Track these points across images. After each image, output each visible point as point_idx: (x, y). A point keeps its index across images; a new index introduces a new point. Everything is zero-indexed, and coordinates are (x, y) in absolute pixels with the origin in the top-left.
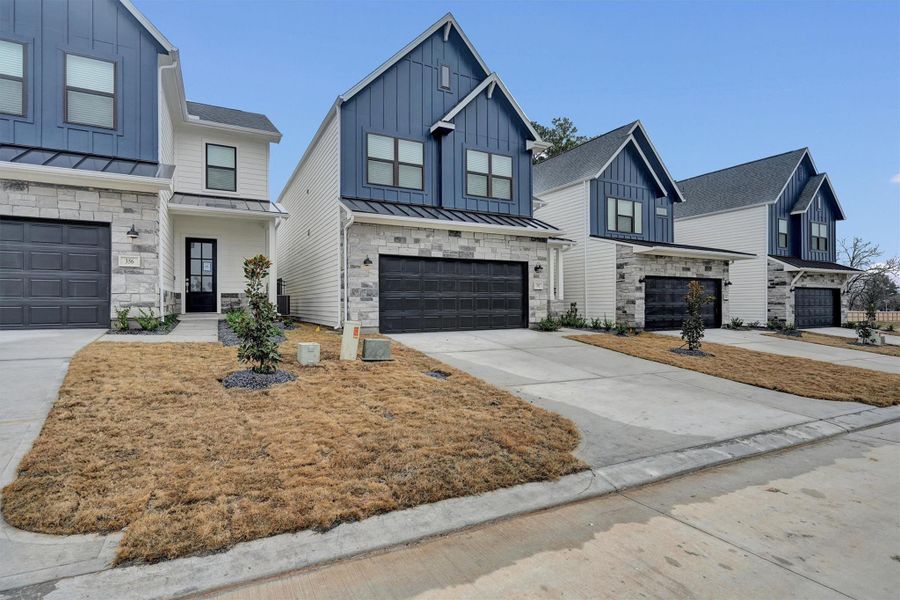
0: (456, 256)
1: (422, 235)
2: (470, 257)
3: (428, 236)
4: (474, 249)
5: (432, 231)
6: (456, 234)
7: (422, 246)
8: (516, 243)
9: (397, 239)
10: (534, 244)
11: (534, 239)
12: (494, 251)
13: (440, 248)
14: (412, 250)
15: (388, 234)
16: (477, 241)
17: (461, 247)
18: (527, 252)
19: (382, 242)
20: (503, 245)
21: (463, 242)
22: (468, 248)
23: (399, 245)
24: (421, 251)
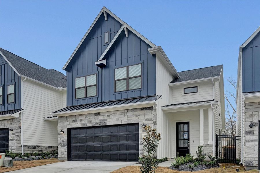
0: (98, 125)
1: (83, 118)
2: (104, 125)
3: (86, 117)
4: (106, 120)
5: (87, 115)
6: (98, 114)
7: (83, 122)
8: (131, 113)
9: (74, 121)
10: (143, 112)
11: (142, 109)
12: (117, 119)
13: (90, 122)
14: (79, 125)
15: (70, 119)
16: (108, 116)
17: (100, 120)
18: (137, 117)
19: (68, 123)
20: (123, 116)
21: (101, 117)
22: (103, 120)
23: (74, 123)
24: (82, 124)
